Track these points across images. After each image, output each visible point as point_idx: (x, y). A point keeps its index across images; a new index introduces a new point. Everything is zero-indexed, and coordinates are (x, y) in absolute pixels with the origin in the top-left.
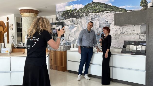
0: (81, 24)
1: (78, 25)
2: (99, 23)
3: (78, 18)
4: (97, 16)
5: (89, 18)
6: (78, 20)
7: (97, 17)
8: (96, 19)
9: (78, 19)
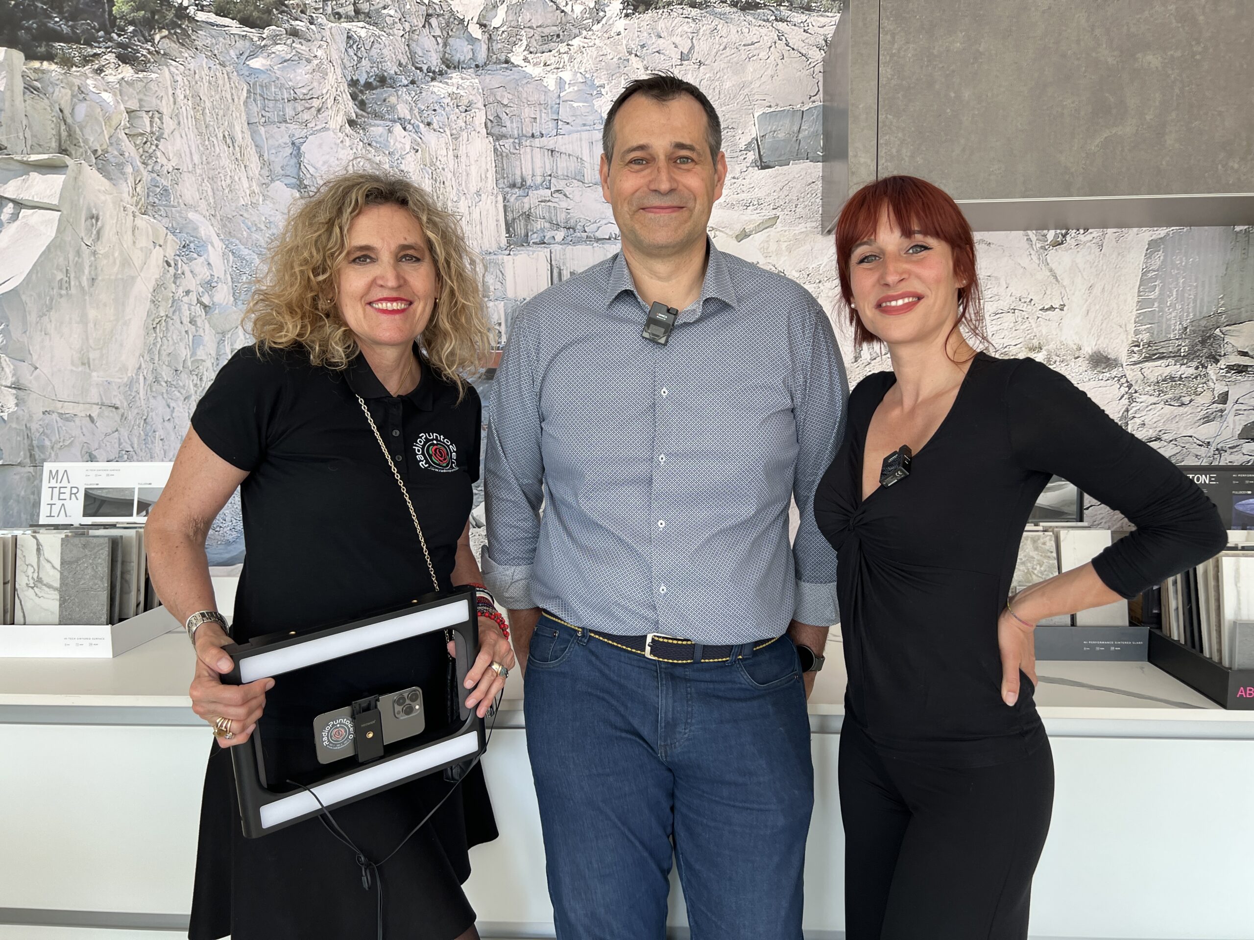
0: (147, 158)
1: (74, 188)
2: (501, 172)
3: (74, 51)
4: (461, 50)
5: (300, 75)
6: (81, 93)
7: (450, 64)
8: (438, 88)
9: (67, 62)
